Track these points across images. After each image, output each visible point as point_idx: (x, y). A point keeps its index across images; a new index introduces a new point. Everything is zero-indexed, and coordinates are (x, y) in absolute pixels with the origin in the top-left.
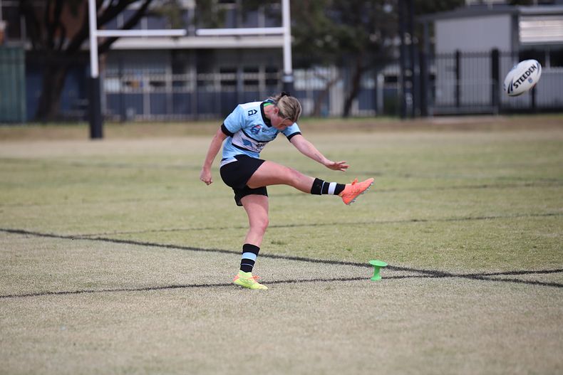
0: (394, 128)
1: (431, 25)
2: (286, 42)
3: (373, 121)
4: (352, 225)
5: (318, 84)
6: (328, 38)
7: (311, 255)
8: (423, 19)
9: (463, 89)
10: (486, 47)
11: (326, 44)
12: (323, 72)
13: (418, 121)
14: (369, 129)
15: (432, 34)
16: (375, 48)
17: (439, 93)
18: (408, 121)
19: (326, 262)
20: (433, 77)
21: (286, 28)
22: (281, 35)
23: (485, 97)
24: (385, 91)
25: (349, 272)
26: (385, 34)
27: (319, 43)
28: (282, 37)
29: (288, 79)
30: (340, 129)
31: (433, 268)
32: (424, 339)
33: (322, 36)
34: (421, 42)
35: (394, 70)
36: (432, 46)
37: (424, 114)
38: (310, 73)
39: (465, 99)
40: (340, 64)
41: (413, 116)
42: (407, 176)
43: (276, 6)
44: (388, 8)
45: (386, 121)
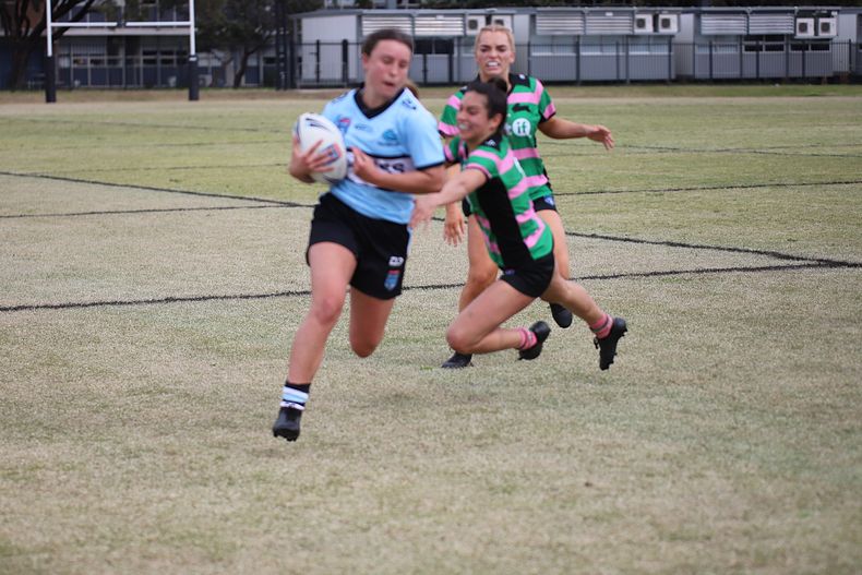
0: (271, 97)
1: (299, 21)
2: (192, 32)
3: (255, 91)
4: (232, 167)
5: (217, 63)
6: (224, 30)
7: (199, 190)
8: (294, 17)
9: (321, 69)
10: (340, 39)
11: (222, 34)
12: (220, 54)
13: (288, 91)
14: (253, 97)
15: (300, 28)
16: (258, 37)
17: (304, 71)
18: (281, 91)
19: (209, 195)
20: (300, 60)
21: (192, 22)
22: (188, 27)
23: (338, 75)
24: (265, 68)
25: (225, 202)
26: (265, 28)
27: (218, 33)
28: (190, 28)
29: (192, 59)
30: (231, 97)
31: (288, 201)
32: (275, 253)
33: (220, 28)
34: (292, 33)
35: (272, 54)
36: (300, 36)
37: (294, 86)
38: (211, 56)
39: (322, 76)
40: (233, 49)
41: (286, 88)
42: (277, 131)
43: (185, 6)
44: (268, 9)
45: (266, 91)
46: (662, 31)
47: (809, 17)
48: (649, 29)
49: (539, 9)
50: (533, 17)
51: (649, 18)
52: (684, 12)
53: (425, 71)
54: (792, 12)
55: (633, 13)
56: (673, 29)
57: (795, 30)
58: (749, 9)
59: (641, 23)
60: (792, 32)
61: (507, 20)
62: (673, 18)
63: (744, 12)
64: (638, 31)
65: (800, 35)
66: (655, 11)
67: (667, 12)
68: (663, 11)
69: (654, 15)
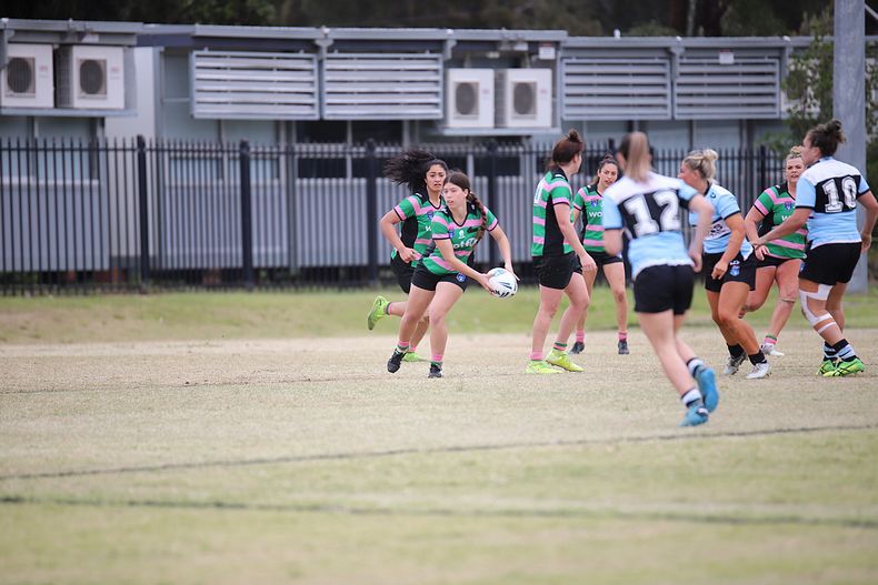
46: (82, 103)
47: (481, 63)
48: (41, 97)
51: (42, 57)
52: (144, 41)
54: (438, 45)
56: (113, 97)
57: (445, 111)
58: (325, 34)
59: (21, 76)
60: (436, 113)
62: (112, 58)
63: (310, 46)
65: (457, 125)
66: (62, 34)
67: (96, 39)
68: (81, 34)
69: (56, 47)
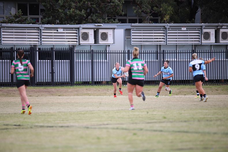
48: (212, 40)
49: (133, 24)
50: (128, 32)
51: (212, 32)
53: (52, 73)
55: (201, 28)
59: (207, 36)
61: (110, 32)
64: (204, 42)
66: (217, 26)
67: (226, 27)
68: (222, 26)
69: (216, 29)
